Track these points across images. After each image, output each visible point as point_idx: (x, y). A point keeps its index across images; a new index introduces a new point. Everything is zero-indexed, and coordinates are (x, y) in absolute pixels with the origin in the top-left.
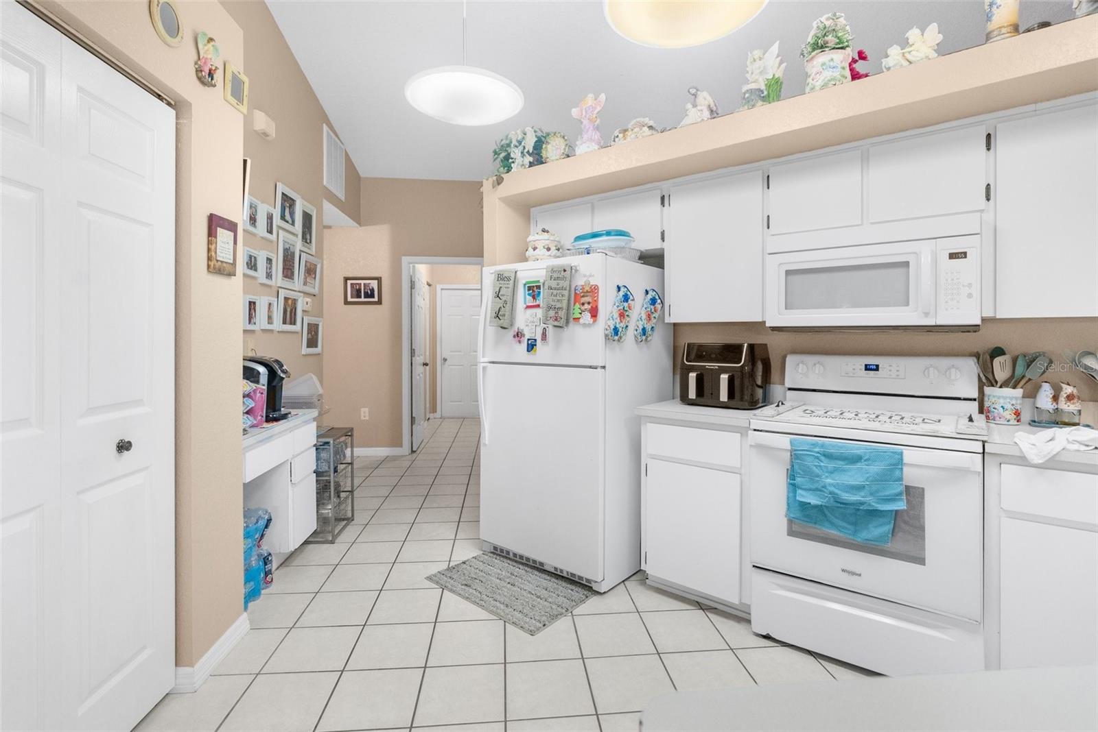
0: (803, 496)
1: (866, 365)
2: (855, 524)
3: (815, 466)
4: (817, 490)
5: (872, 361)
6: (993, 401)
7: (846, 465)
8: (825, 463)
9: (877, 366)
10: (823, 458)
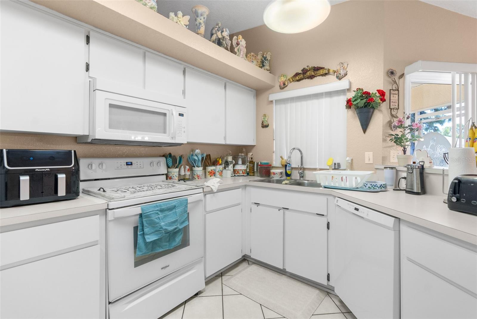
0: (148, 238)
1: (127, 163)
2: (169, 241)
3: (156, 218)
4: (156, 231)
5: (129, 160)
6: (173, 174)
7: (169, 212)
8: (161, 215)
9: (131, 163)
10: (159, 213)
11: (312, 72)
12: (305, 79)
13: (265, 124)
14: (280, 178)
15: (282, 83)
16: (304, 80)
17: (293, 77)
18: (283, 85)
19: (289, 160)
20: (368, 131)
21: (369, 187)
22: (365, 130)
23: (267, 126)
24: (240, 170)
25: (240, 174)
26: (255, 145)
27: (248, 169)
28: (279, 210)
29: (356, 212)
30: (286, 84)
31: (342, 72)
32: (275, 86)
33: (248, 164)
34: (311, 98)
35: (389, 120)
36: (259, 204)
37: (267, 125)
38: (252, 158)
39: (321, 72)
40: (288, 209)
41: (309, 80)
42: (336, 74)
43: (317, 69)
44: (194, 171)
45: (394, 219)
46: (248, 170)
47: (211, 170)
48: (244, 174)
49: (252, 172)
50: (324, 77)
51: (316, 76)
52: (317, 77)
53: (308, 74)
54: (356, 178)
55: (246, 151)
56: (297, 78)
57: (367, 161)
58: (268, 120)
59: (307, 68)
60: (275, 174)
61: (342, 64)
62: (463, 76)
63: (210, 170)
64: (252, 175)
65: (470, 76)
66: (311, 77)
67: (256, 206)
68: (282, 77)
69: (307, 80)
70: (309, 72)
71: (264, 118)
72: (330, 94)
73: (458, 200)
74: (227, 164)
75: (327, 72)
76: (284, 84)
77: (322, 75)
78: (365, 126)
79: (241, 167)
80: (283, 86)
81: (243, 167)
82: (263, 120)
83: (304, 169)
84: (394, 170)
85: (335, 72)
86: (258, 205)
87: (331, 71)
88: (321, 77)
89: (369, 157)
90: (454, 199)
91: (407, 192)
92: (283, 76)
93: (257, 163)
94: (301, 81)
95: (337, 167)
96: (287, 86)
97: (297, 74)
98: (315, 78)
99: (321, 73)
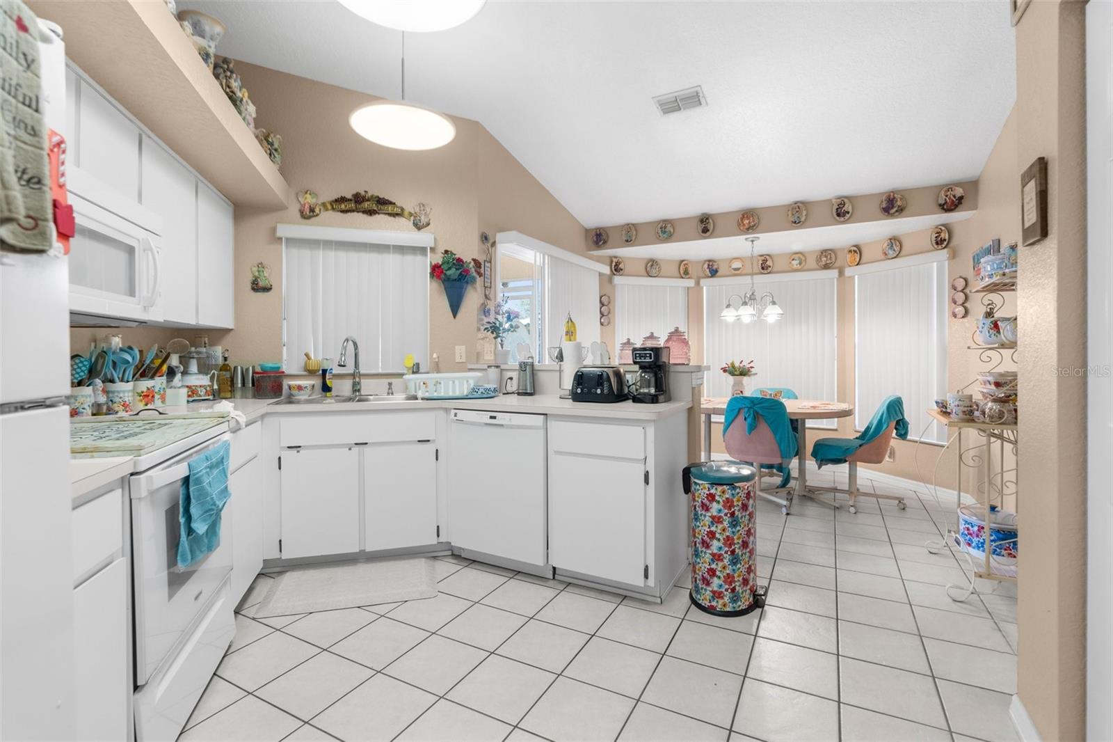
11: (374, 205)
12: (358, 212)
13: (261, 284)
14: (309, 396)
15: (307, 206)
16: (355, 213)
17: (333, 201)
18: (308, 210)
19: (343, 359)
20: (459, 315)
21: (482, 393)
22: (455, 314)
23: (267, 289)
24: (201, 386)
25: (200, 396)
26: (232, 330)
27: (215, 382)
28: (350, 449)
29: (493, 421)
30: (317, 210)
31: (424, 220)
32: (287, 208)
33: (214, 373)
34: (368, 249)
35: (482, 301)
36: (300, 447)
37: (269, 286)
38: (225, 359)
39: (390, 208)
40: (366, 444)
41: (365, 216)
42: (412, 218)
43: (382, 202)
44: (113, 392)
45: (542, 416)
46: (216, 387)
47: (148, 389)
48: (209, 395)
49: (230, 389)
50: (392, 218)
51: (379, 214)
52: (381, 215)
53: (366, 205)
54: (467, 381)
55: (209, 340)
56: (343, 206)
57: (458, 359)
58: (269, 276)
59: (363, 193)
60: (302, 390)
61: (423, 205)
62: (542, 255)
63: (145, 390)
64: (229, 396)
65: (546, 257)
66: (370, 212)
67: (294, 452)
68: (308, 196)
69: (361, 214)
70: (368, 203)
71: (259, 271)
72: (402, 249)
73: (582, 390)
74: (171, 373)
75: (399, 211)
76: (312, 210)
77: (390, 215)
78: (455, 308)
79: (202, 379)
80: (308, 214)
81: (204, 380)
82: (257, 274)
83: (360, 375)
84: (499, 369)
85: (411, 214)
86: (298, 449)
87: (406, 213)
88: (387, 216)
89: (460, 352)
90: (579, 391)
91: (519, 394)
92: (310, 194)
93: (242, 369)
94: (349, 214)
95: (416, 369)
96: (317, 215)
97: (342, 200)
98: (377, 215)
99: (390, 212)
